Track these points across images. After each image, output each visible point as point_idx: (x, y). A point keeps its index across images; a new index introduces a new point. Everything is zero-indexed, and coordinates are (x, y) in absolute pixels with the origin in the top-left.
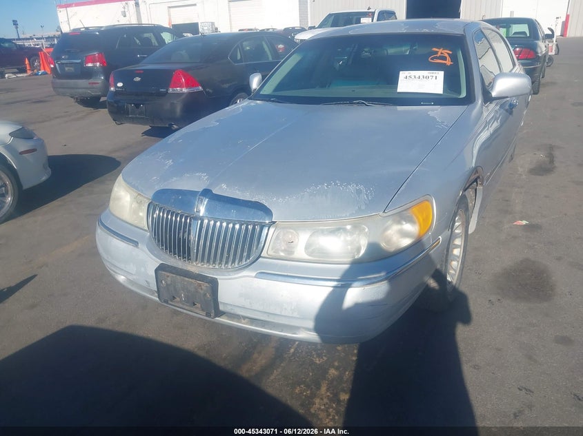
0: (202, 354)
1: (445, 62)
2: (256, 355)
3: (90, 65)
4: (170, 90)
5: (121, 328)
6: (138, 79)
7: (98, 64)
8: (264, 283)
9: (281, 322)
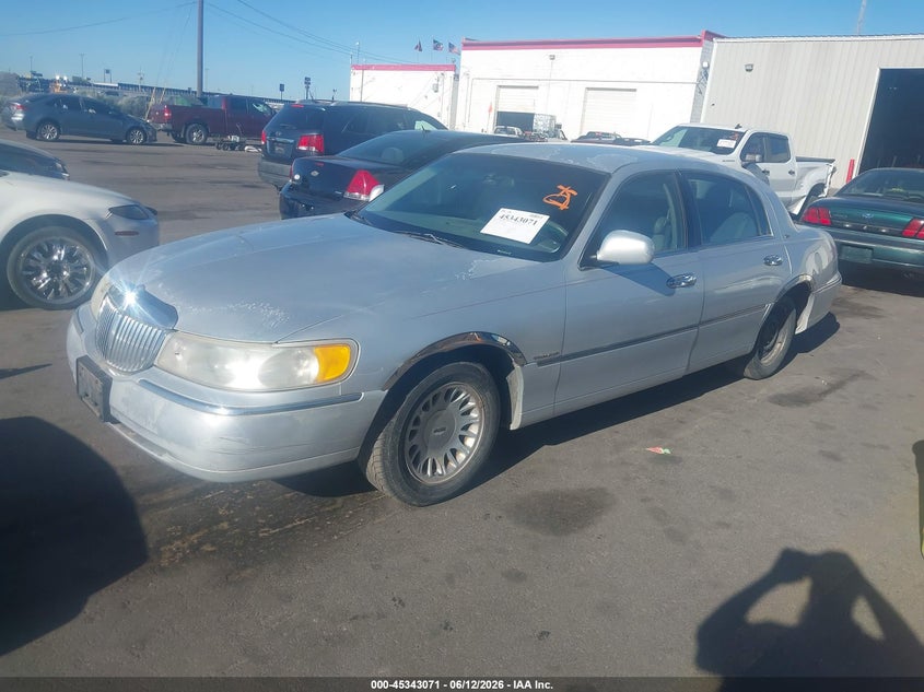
0: (120, 473)
1: (559, 204)
2: (170, 489)
3: (303, 148)
4: (347, 195)
5: (72, 431)
6: (315, 173)
7: (314, 149)
8: (149, 396)
9: (161, 445)
